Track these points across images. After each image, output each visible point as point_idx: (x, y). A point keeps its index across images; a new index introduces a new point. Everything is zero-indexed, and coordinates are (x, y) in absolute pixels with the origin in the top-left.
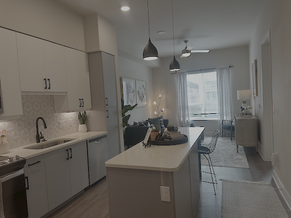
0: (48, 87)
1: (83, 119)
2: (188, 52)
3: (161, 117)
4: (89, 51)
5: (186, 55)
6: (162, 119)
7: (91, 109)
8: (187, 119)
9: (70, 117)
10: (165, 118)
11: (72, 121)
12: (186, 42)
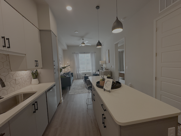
0: (7, 45)
1: (36, 75)
2: (84, 44)
3: (70, 72)
4: (41, 29)
5: (83, 45)
6: (70, 73)
7: (42, 68)
8: (79, 72)
9: (24, 74)
10: (71, 72)
11: (27, 77)
12: (83, 39)
